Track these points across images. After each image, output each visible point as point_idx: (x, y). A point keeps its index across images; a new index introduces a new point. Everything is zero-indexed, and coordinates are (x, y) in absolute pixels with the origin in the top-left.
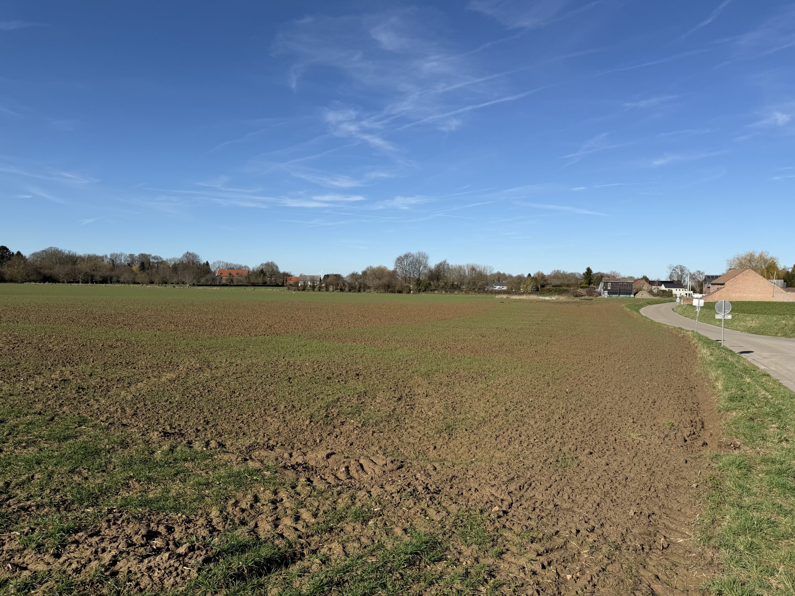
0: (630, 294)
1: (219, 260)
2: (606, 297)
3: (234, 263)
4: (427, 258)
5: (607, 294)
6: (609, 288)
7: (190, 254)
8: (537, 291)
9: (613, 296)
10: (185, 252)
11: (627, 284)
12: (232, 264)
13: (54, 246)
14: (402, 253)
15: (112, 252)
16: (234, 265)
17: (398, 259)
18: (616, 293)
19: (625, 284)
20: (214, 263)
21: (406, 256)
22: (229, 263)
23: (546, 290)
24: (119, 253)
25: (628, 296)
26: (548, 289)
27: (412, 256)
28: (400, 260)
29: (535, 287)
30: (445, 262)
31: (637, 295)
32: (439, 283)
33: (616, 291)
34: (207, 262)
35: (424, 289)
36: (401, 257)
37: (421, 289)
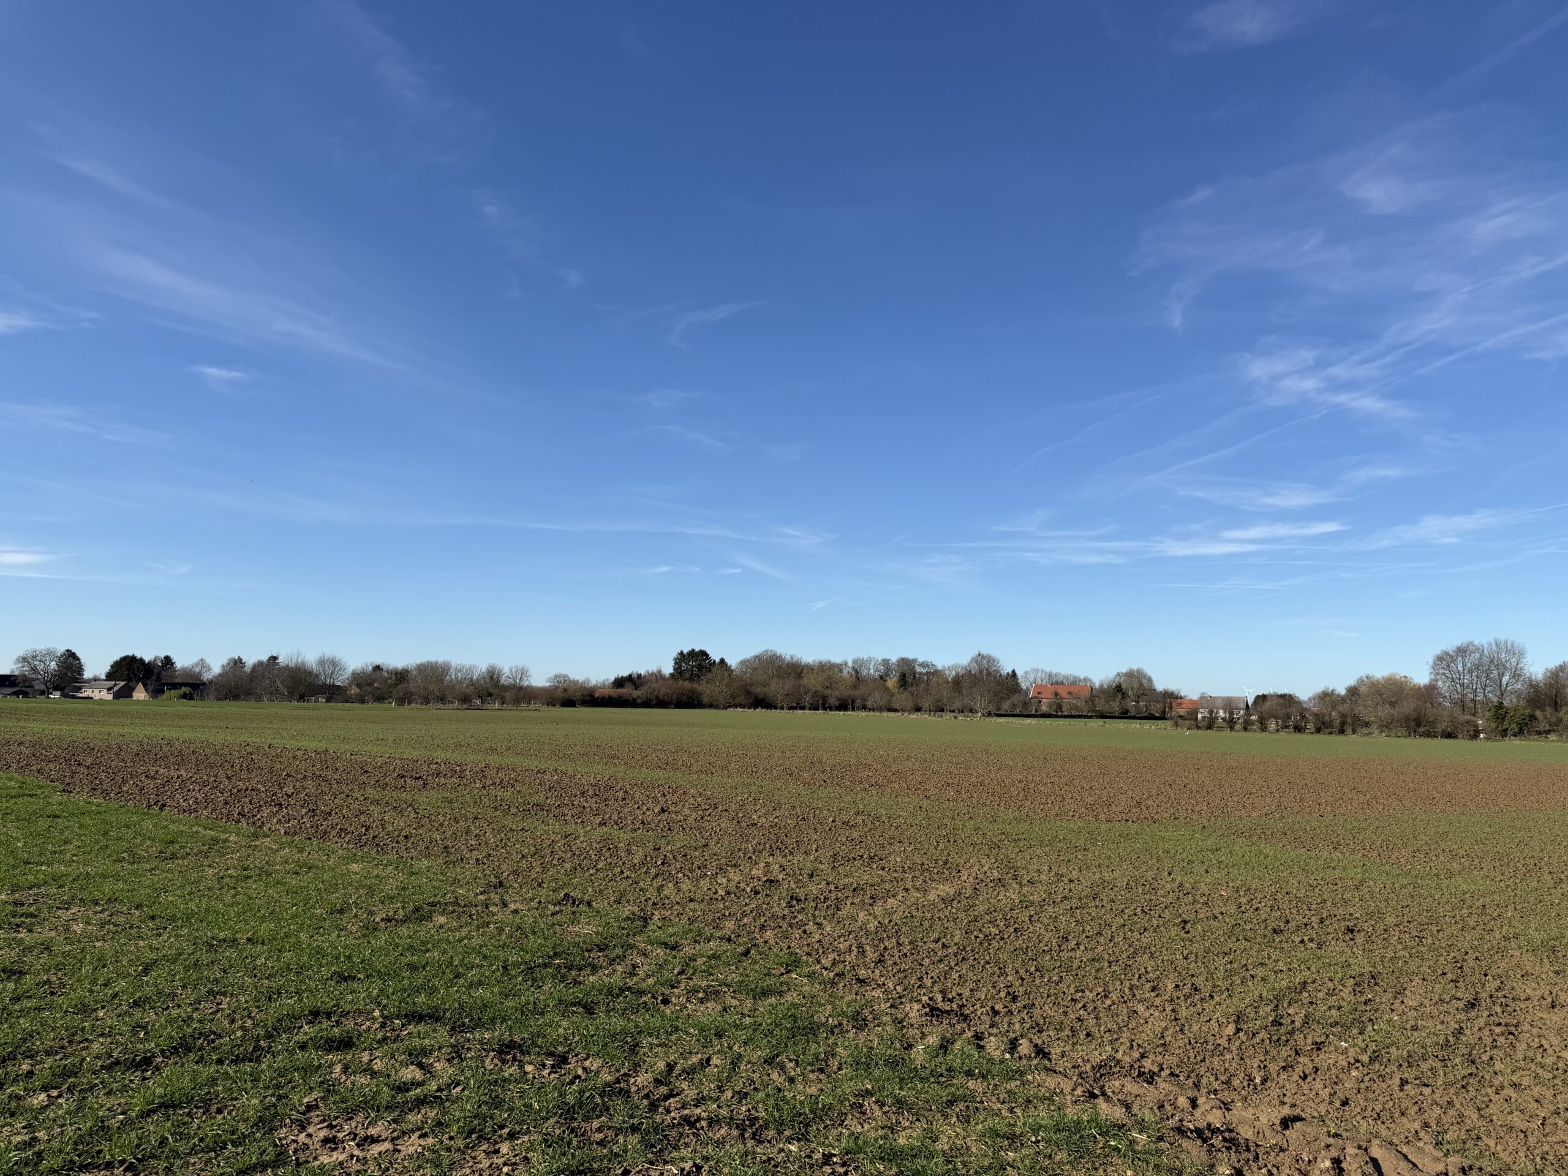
3: (1063, 673)
4: (1520, 654)
7: (983, 656)
10: (974, 653)
13: (771, 649)
14: (1450, 644)
15: (855, 656)
16: (1064, 676)
17: (1440, 659)
20: (1026, 673)
21: (1462, 651)
24: (866, 657)
27: (1479, 650)
28: (1444, 660)
32: (1561, 715)
34: (1013, 671)
35: (1517, 730)
36: (1447, 653)
37: (1507, 729)
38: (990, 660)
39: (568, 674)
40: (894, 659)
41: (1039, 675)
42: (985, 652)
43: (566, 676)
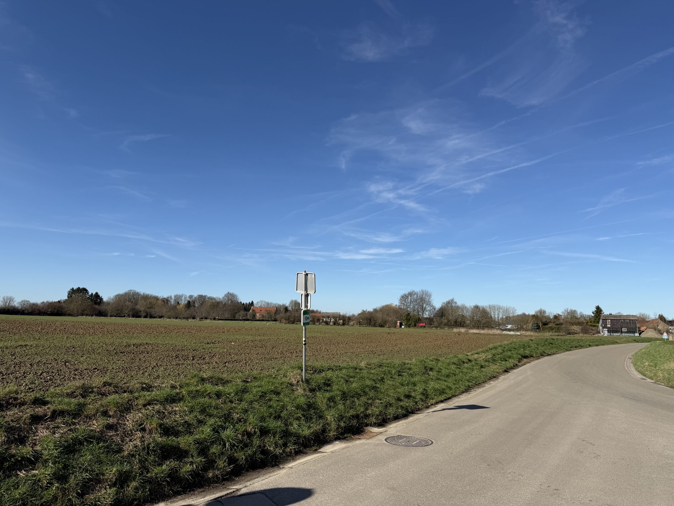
0: (634, 332)
1: (262, 300)
2: (606, 335)
3: (274, 303)
4: (430, 296)
5: (606, 332)
6: (609, 326)
7: (230, 294)
8: (538, 329)
9: (615, 334)
10: (226, 292)
11: (630, 322)
12: (272, 303)
15: (175, 294)
17: (403, 297)
18: (617, 332)
19: (627, 322)
20: (258, 302)
21: (411, 294)
22: (270, 302)
23: (547, 328)
24: (181, 294)
25: (632, 335)
26: (550, 327)
27: (416, 294)
29: (535, 325)
30: (452, 300)
31: (642, 334)
32: (442, 320)
33: (617, 329)
34: (252, 302)
36: (405, 295)
37: (410, 324)
38: (233, 295)
39: (29, 300)
40: (195, 295)
41: (263, 303)
42: (231, 292)
43: (28, 301)
